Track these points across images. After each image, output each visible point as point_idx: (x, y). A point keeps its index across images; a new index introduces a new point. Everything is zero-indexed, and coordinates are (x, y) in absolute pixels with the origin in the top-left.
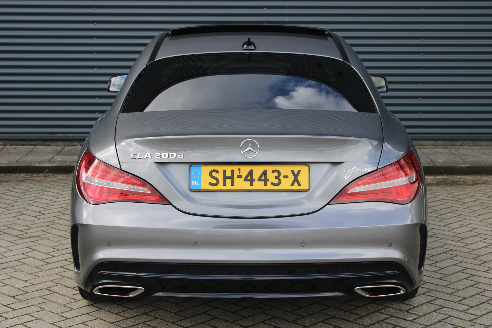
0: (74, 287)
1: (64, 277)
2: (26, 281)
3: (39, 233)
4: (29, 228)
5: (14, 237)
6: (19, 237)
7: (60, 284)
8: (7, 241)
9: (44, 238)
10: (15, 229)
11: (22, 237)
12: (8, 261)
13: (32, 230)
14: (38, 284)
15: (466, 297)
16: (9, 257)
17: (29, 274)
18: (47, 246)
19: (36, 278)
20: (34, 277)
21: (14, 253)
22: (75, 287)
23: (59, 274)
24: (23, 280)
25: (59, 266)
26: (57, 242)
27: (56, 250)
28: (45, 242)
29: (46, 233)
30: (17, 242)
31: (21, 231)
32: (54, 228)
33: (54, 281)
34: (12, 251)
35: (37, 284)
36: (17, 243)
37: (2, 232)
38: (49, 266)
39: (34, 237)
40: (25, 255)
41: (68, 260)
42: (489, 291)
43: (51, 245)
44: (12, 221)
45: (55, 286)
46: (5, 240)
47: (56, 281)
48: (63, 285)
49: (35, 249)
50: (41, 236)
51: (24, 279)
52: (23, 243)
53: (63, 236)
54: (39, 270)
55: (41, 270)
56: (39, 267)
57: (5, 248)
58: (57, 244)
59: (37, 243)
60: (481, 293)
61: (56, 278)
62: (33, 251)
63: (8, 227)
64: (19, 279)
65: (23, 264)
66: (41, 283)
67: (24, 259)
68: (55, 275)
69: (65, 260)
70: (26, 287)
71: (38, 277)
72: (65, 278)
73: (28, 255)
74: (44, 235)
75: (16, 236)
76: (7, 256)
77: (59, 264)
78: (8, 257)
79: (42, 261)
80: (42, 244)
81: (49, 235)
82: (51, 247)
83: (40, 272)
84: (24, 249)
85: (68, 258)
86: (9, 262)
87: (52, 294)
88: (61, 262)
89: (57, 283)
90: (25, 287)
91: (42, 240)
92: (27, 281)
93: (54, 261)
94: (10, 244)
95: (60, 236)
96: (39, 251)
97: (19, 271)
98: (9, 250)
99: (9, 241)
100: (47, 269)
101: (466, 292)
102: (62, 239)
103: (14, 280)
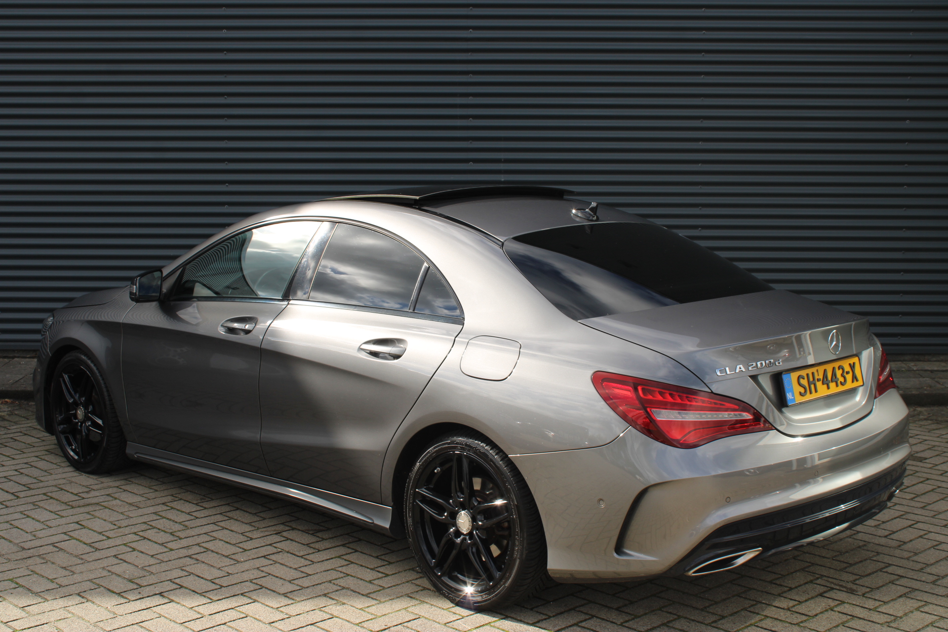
0: (122, 591)
1: (113, 573)
2: (52, 581)
3: (101, 499)
4: (90, 491)
5: (63, 504)
6: (69, 505)
7: (102, 586)
8: (50, 511)
9: (106, 507)
10: (68, 492)
11: (74, 505)
12: (39, 545)
13: (93, 494)
14: (69, 585)
15: (725, 615)
16: (43, 538)
17: (62, 568)
18: (105, 520)
19: (69, 575)
20: (67, 573)
21: (52, 531)
22: (122, 593)
23: (107, 568)
24: (49, 579)
25: (111, 555)
26: (123, 514)
27: (116, 527)
28: (105, 514)
29: (111, 498)
30: (63, 513)
31: (76, 495)
32: (127, 491)
33: (94, 581)
34: (50, 529)
35: (67, 586)
36: (62, 515)
37: (48, 496)
38: (98, 555)
39: (92, 504)
40: (68, 535)
41: (128, 544)
42: (764, 603)
43: (111, 519)
44: (69, 479)
45: (92, 589)
46: (47, 510)
47: (97, 581)
48: (105, 588)
49: (86, 525)
50: (103, 504)
51: (50, 577)
52: (72, 515)
53: (135, 504)
54: (80, 561)
55: (82, 561)
56: (81, 556)
57: (43, 522)
58: (121, 517)
59: (93, 515)
60: (750, 607)
61: (99, 575)
62: (82, 529)
63: (59, 488)
64: (43, 577)
65: (58, 551)
66: (73, 584)
67: (64, 541)
68: (100, 570)
69: (124, 544)
70: (49, 590)
71: (73, 573)
72: (114, 575)
73: (72, 535)
74: (108, 501)
75: (66, 503)
76: (40, 536)
77: (113, 552)
78: (40, 538)
79: (90, 546)
80: (100, 517)
81: (115, 502)
82: (110, 522)
83: (79, 564)
84: (70, 525)
85: (130, 541)
86: (39, 547)
87: (84, 603)
88: (117, 547)
89: (98, 585)
90: (47, 590)
91: (101, 511)
92: (54, 580)
93: (107, 546)
94: (53, 516)
95: (130, 504)
96: (90, 529)
97: (49, 562)
98: (47, 526)
99: (52, 512)
100: (91, 560)
101: (727, 607)
102: (132, 508)
103: (34, 578)
